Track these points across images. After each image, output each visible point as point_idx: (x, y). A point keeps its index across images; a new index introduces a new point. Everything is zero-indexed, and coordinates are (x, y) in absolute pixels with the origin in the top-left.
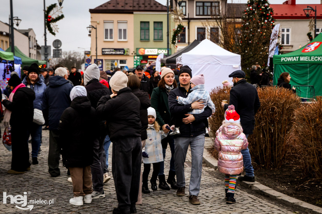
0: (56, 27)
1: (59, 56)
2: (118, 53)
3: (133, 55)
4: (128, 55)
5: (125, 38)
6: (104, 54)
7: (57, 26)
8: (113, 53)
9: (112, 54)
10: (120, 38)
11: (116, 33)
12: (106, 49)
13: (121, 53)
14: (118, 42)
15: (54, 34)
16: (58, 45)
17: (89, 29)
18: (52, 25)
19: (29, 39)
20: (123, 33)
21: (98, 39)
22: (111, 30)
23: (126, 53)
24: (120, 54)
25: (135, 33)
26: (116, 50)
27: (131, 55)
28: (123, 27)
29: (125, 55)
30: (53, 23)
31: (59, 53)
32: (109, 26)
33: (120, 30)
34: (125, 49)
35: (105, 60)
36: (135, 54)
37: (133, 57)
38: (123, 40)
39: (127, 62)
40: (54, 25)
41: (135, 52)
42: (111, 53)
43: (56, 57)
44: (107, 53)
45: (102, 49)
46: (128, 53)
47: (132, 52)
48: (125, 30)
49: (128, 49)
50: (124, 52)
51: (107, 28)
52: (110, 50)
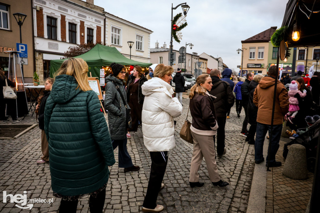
0: (180, 35)
1: (183, 61)
2: (257, 66)
3: (267, 68)
4: (263, 68)
5: (262, 57)
6: (248, 67)
7: (181, 33)
8: (254, 66)
9: (253, 68)
10: (259, 57)
11: (256, 55)
12: (250, 64)
13: (259, 66)
14: (258, 60)
15: (178, 41)
16: (183, 52)
17: (238, 51)
18: (178, 33)
19: (219, 62)
20: (261, 54)
21: (243, 58)
22: (254, 53)
23: (262, 66)
24: (258, 68)
25: (269, 54)
26: (256, 65)
27: (265, 68)
28: (261, 50)
29: (262, 68)
30: (178, 32)
31: (183, 58)
32: (252, 51)
33: (259, 53)
34: (262, 64)
35: (249, 71)
36: (268, 67)
37: (267, 69)
38: (261, 59)
39: (262, 72)
40: (179, 33)
41: (268, 66)
42: (253, 66)
43: (180, 63)
44: (250, 66)
45: (248, 64)
46: (264, 67)
47: (266, 66)
48: (262, 53)
49: (264, 64)
50: (261, 66)
51: (251, 52)
52: (252, 65)
